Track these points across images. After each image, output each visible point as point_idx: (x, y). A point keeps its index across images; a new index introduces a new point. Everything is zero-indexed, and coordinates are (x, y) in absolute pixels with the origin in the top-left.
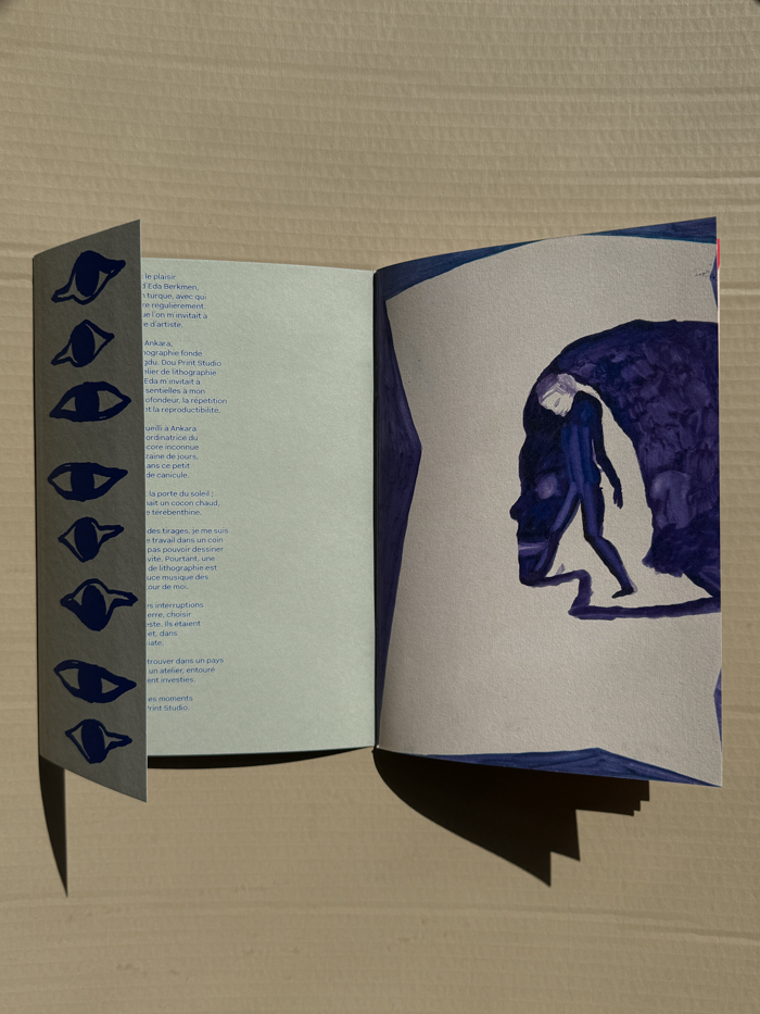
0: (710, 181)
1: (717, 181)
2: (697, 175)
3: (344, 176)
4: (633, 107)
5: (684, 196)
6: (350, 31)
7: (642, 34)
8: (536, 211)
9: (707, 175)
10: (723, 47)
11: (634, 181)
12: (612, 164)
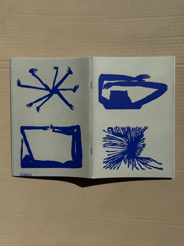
0: (179, 38)
1: (181, 38)
2: (176, 36)
3: (88, 41)
4: (160, 20)
5: (173, 42)
6: (89, 5)
7: (161, 2)
8: (135, 47)
9: (179, 36)
10: (182, 4)
11: (160, 39)
12: (155, 35)
